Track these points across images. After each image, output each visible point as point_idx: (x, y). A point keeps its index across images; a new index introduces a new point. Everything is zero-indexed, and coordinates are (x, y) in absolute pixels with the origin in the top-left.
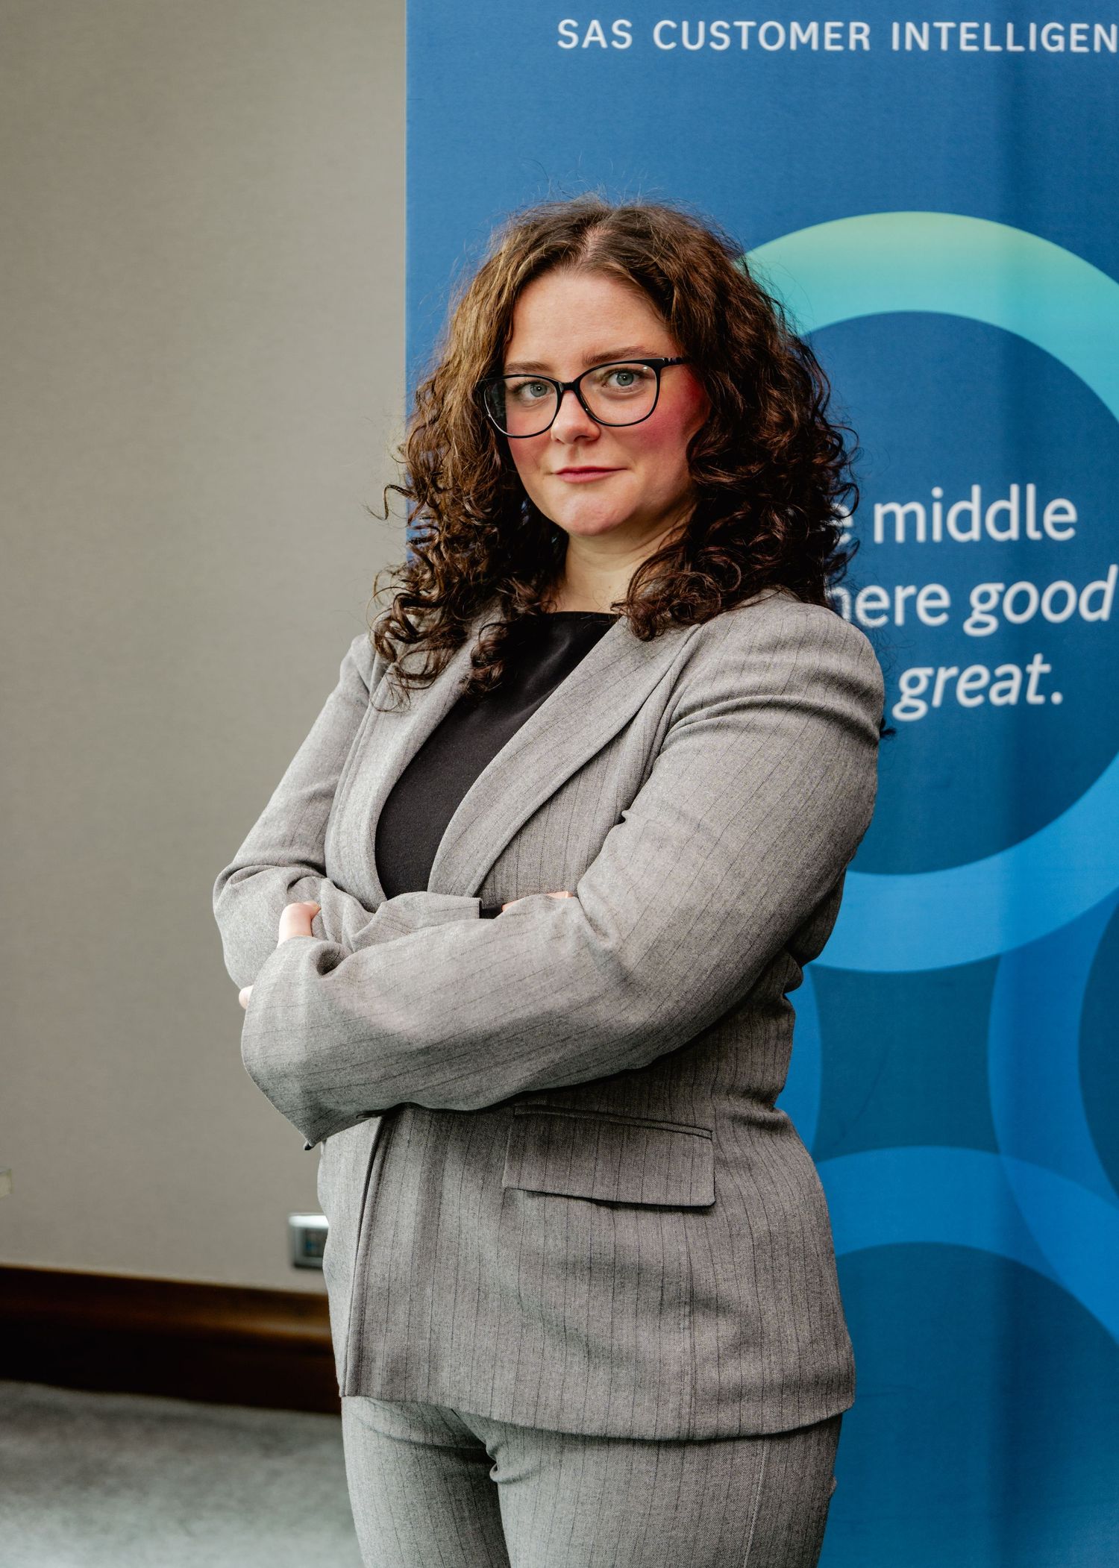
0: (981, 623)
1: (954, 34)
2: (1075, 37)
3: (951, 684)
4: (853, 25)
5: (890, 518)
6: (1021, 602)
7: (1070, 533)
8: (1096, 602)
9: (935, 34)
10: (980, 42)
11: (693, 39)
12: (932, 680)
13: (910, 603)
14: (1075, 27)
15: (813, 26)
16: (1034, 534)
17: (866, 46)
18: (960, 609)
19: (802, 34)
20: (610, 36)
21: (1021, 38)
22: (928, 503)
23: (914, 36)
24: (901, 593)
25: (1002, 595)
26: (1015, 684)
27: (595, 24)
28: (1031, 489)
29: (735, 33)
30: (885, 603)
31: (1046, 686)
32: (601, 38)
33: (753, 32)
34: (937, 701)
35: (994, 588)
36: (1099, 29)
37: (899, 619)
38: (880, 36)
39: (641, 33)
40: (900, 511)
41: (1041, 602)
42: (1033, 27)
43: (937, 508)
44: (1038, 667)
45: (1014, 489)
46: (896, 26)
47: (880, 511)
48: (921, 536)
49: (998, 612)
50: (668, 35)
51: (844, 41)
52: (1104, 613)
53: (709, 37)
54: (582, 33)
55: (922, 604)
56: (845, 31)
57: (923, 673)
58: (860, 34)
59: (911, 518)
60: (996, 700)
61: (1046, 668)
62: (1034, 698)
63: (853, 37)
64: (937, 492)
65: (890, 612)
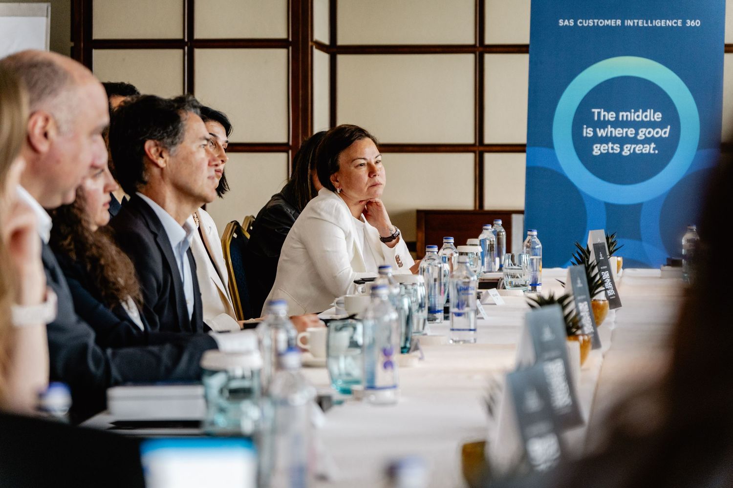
0: (641, 136)
1: (638, 23)
2: (663, 23)
3: (634, 148)
4: (618, 21)
5: (623, 116)
6: (649, 133)
7: (660, 120)
8: (665, 133)
9: (634, 23)
10: (643, 24)
11: (586, 23)
12: (631, 147)
13: (626, 132)
14: (663, 21)
15: (610, 21)
16: (652, 119)
17: (620, 25)
18: (637, 134)
19: (607, 22)
20: (569, 23)
21: (652, 23)
22: (631, 113)
23: (629, 23)
24: (625, 130)
25: (646, 131)
26: (648, 149)
27: (566, 21)
28: (652, 111)
29: (594, 22)
30: (621, 132)
31: (654, 149)
32: (568, 24)
33: (597, 22)
34: (632, 151)
35: (644, 130)
36: (668, 21)
37: (624, 135)
38: (623, 23)
39: (575, 22)
40: (625, 114)
41: (653, 133)
42: (654, 21)
43: (633, 114)
44: (653, 145)
45: (649, 110)
46: (626, 21)
47: (621, 114)
48: (629, 119)
49: (645, 134)
50: (580, 23)
51: (616, 23)
52: (667, 135)
53: (589, 23)
54: (564, 22)
55: (629, 133)
56: (616, 22)
57: (629, 146)
58: (619, 22)
59: (627, 116)
60: (644, 152)
61: (655, 146)
62: (652, 152)
63: (617, 23)
64: (633, 111)
65: (622, 134)
